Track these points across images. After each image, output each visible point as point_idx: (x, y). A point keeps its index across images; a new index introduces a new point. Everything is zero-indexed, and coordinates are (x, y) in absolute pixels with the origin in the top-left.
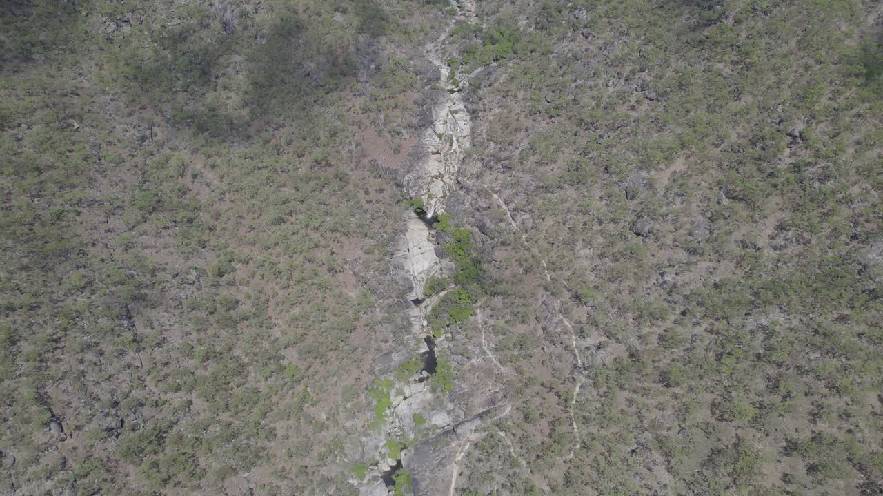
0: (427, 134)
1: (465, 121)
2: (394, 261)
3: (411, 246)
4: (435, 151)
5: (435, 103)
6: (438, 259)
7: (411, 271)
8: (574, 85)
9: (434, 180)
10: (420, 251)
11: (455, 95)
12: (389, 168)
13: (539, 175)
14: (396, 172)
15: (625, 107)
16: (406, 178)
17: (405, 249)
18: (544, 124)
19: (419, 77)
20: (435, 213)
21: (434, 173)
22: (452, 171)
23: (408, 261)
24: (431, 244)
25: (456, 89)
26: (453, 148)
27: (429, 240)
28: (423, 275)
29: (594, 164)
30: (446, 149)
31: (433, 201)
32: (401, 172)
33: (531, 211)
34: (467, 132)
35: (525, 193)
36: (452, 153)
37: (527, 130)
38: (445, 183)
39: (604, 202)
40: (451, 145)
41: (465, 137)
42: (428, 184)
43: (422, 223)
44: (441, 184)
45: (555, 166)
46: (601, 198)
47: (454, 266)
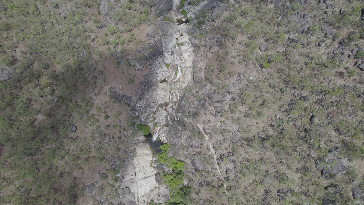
0: (157, 63)
1: (189, 52)
2: (123, 186)
3: (137, 170)
4: (163, 78)
5: (166, 35)
6: (157, 185)
7: (136, 194)
8: (287, 36)
9: (160, 109)
10: (144, 176)
11: (183, 27)
12: (124, 95)
13: (245, 126)
14: (130, 98)
15: (334, 72)
16: (138, 104)
17: (133, 173)
18: (255, 73)
19: (153, 9)
20: (158, 138)
21: (161, 102)
22: (175, 100)
23: (134, 184)
24: (153, 170)
25: (184, 20)
26: (178, 77)
27: (151, 166)
28: (145, 198)
29: (295, 125)
30: (172, 77)
31: (158, 129)
32: (134, 99)
33: (234, 161)
34: (189, 64)
35: (231, 140)
36: (176, 82)
37: (239, 76)
38: (168, 113)
39: (299, 175)
40: (176, 74)
41: (187, 68)
42: (154, 113)
43: (148, 146)
44: (165, 113)
45: (259, 120)
46: (298, 170)
47: (168, 193)
